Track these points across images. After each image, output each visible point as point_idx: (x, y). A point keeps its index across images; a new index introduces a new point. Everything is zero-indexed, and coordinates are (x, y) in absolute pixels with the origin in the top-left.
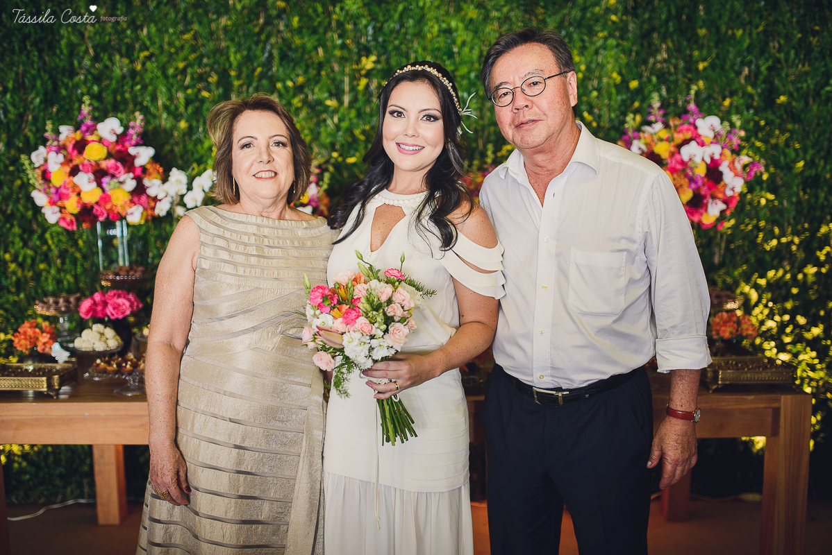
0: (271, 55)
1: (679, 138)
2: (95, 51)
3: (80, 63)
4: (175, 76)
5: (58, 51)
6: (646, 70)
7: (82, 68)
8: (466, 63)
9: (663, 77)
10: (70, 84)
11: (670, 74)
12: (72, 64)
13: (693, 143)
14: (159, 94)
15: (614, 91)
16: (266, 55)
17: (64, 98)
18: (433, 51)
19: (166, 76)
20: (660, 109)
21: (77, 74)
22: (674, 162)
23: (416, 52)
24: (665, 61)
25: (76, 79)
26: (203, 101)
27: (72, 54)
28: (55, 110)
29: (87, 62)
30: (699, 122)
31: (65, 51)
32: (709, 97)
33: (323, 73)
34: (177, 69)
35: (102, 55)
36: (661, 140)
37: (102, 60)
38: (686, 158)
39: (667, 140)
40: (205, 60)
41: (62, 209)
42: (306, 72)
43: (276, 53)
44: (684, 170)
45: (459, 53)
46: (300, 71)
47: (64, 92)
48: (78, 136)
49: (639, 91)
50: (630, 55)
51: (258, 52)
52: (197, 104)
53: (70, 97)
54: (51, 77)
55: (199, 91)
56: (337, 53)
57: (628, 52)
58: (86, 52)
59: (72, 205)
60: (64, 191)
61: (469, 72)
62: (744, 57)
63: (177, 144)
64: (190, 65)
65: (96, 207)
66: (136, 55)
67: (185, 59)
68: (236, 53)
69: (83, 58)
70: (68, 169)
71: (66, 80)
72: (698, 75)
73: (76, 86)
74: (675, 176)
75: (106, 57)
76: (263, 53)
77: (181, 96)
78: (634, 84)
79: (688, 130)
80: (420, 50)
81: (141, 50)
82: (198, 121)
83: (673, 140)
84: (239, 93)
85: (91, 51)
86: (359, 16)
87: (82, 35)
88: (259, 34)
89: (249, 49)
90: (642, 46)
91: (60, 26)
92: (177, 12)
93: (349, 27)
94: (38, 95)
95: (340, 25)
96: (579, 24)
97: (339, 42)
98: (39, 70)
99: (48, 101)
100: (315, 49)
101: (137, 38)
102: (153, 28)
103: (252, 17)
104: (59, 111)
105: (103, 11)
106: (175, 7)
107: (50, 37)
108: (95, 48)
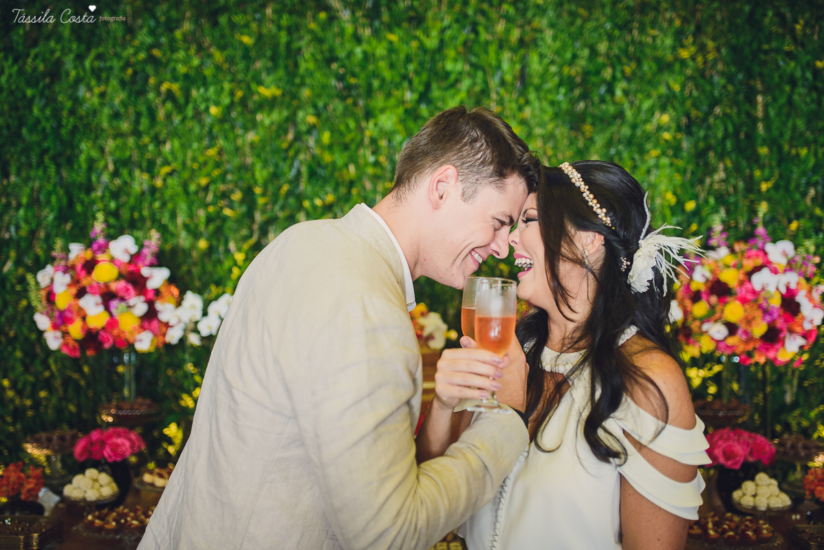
0: (299, 173)
1: (749, 264)
2: (115, 166)
3: (98, 178)
4: (196, 193)
5: (76, 166)
6: (702, 190)
7: (100, 184)
9: (721, 199)
10: (87, 200)
11: (729, 195)
12: (89, 180)
13: (766, 271)
14: (178, 211)
15: (668, 212)
16: (294, 172)
17: (79, 215)
19: (186, 192)
20: (722, 232)
21: (95, 190)
22: (744, 290)
24: (723, 181)
25: (93, 195)
26: (225, 219)
27: (90, 169)
28: (68, 226)
29: (105, 178)
30: (769, 247)
31: (83, 167)
33: (354, 191)
34: (199, 185)
35: (121, 170)
36: (727, 266)
37: (121, 175)
38: (757, 287)
39: (735, 266)
40: (229, 177)
41: (65, 334)
42: (336, 190)
43: (304, 170)
44: (756, 301)
46: (329, 189)
47: (79, 208)
48: (88, 255)
49: (696, 213)
50: (685, 174)
51: (286, 169)
52: (218, 223)
53: (85, 213)
54: (67, 193)
55: (222, 208)
56: (370, 170)
57: (683, 172)
58: (106, 167)
59: (76, 330)
60: (68, 314)
62: (810, 178)
63: (195, 264)
64: (213, 181)
65: (102, 333)
66: (156, 171)
67: (208, 175)
68: (262, 169)
69: (101, 173)
70: (74, 290)
71: (82, 196)
72: (761, 196)
73: (93, 202)
74: (747, 306)
75: (125, 173)
76: (290, 170)
77: (202, 214)
78: (690, 206)
79: (757, 256)
81: (163, 166)
82: (218, 240)
83: (742, 267)
84: (264, 212)
85: (111, 166)
86: (393, 133)
87: (102, 150)
88: (287, 150)
89: (276, 166)
90: (697, 165)
91: (80, 141)
92: (202, 127)
93: (383, 143)
94: (52, 211)
95: (374, 141)
96: (629, 142)
97: (371, 159)
98: (55, 186)
99: (62, 217)
100: (346, 166)
101: (160, 153)
102: (176, 143)
103: (280, 132)
104: (73, 228)
105: (125, 126)
106: (200, 122)
107: (69, 152)
108: (115, 163)
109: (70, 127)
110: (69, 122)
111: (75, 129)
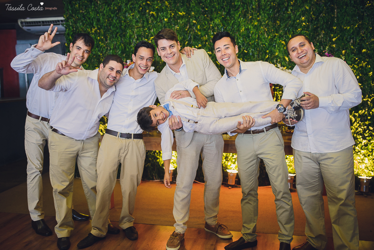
0: (191, 37)
2: (137, 37)
3: (132, 40)
5: (126, 37)
6: (315, 41)
7: (133, 42)
8: (253, 39)
10: (129, 47)
12: (130, 41)
16: (189, 37)
17: (127, 52)
18: (243, 36)
21: (132, 44)
23: (237, 36)
24: (322, 38)
25: (131, 46)
27: (130, 38)
28: (124, 55)
29: (134, 40)
31: (128, 37)
32: (338, 50)
33: (207, 43)
35: (139, 38)
37: (139, 40)
42: (202, 43)
43: (192, 37)
45: (251, 36)
46: (200, 43)
47: (127, 50)
50: (310, 36)
51: (187, 37)
53: (129, 51)
54: (124, 45)
58: (135, 37)
61: (254, 42)
62: (351, 36)
66: (149, 37)
68: (180, 37)
69: (133, 39)
71: (128, 46)
72: (333, 43)
73: (131, 48)
75: (140, 39)
76: (188, 37)
80: (238, 35)
81: (151, 37)
85: (136, 37)
86: (219, 25)
87: (133, 32)
88: (187, 31)
89: (184, 36)
90: (314, 32)
91: (127, 29)
92: (162, 24)
93: (216, 28)
94: (120, 51)
95: (213, 27)
96: (292, 26)
97: (212, 33)
98: (120, 43)
99: (123, 52)
100: (205, 35)
101: (150, 33)
102: (155, 30)
103: (185, 25)
104: (125, 56)
105: (140, 25)
106: (161, 23)
107: (124, 33)
108: (137, 36)
109: (124, 25)
110: (124, 24)
111: (125, 26)
